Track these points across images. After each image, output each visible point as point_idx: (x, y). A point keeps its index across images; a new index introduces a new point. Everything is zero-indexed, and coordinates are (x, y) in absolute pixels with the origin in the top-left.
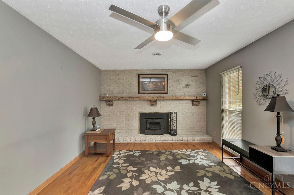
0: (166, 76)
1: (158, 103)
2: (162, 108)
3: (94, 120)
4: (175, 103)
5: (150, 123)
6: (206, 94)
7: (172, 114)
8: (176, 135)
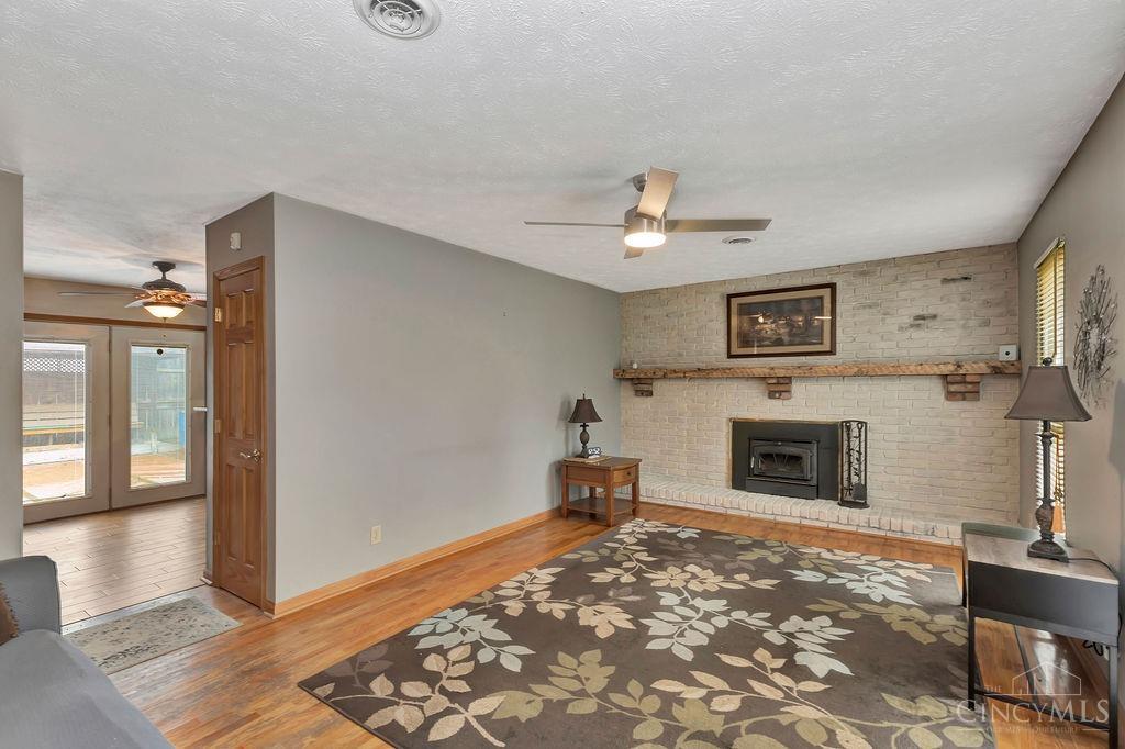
0: (826, 293)
1: (796, 387)
2: (809, 404)
3: (584, 430)
4: (864, 388)
5: (767, 457)
6: (1013, 350)
7: (849, 428)
8: (864, 506)
